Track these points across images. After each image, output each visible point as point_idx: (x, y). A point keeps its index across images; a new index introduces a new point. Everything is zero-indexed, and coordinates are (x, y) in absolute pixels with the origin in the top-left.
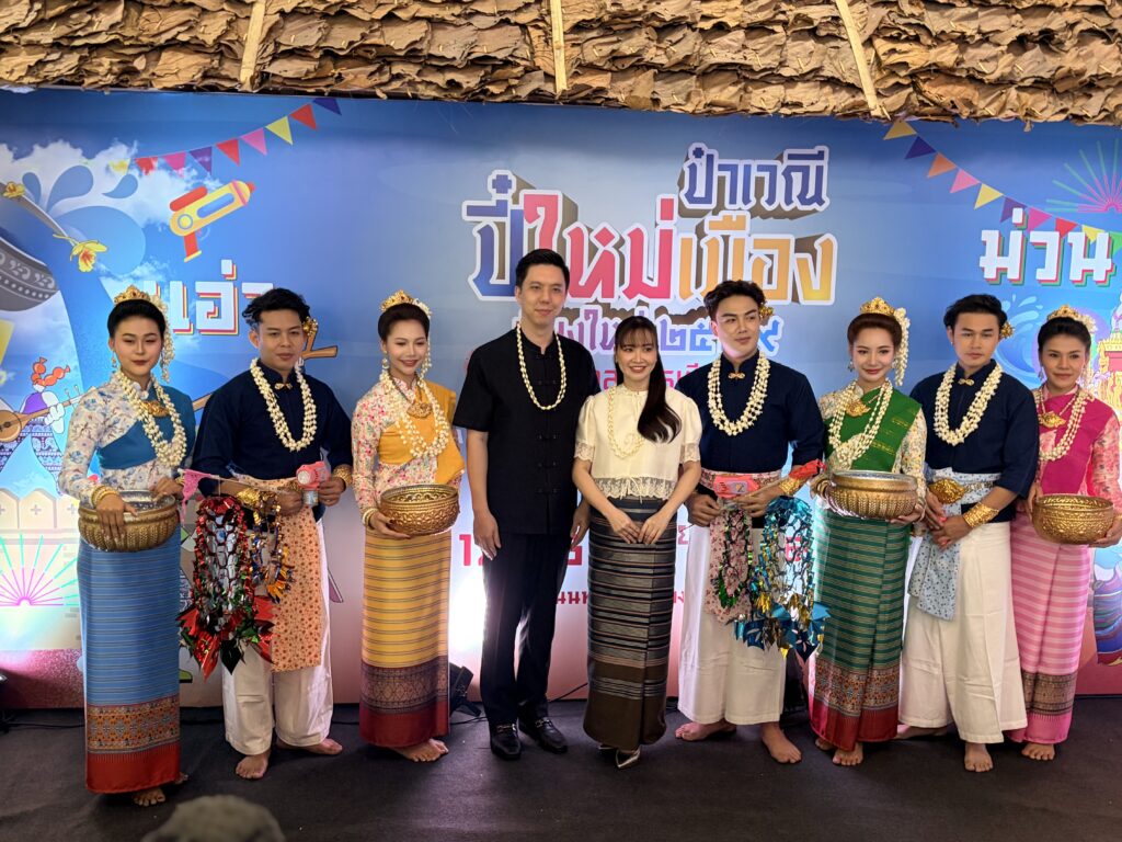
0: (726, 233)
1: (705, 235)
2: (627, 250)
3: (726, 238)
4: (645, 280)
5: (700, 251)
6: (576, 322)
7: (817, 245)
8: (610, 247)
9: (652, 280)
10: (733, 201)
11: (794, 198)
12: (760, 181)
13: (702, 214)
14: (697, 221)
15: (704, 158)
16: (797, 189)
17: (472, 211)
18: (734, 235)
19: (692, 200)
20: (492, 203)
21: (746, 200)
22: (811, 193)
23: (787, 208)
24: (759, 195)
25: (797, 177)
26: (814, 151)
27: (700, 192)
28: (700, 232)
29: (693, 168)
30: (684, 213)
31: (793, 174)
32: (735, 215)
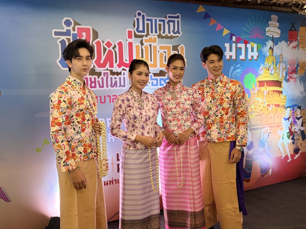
0: (150, 43)
1: (143, 44)
2: (117, 49)
3: (150, 45)
4: (124, 61)
5: (142, 50)
6: (100, 77)
7: (179, 48)
8: (111, 48)
9: (127, 61)
10: (152, 32)
11: (171, 32)
12: (160, 25)
13: (142, 36)
14: (141, 39)
15: (141, 16)
16: (172, 29)
17: (57, 34)
18: (153, 44)
19: (139, 31)
20: (65, 31)
21: (156, 32)
22: (176, 30)
23: (169, 35)
24: (160, 30)
25: (171, 24)
26: (176, 15)
27: (141, 29)
28: (142, 44)
29: (138, 19)
30: (136, 36)
31: (170, 23)
32: (153, 37)
